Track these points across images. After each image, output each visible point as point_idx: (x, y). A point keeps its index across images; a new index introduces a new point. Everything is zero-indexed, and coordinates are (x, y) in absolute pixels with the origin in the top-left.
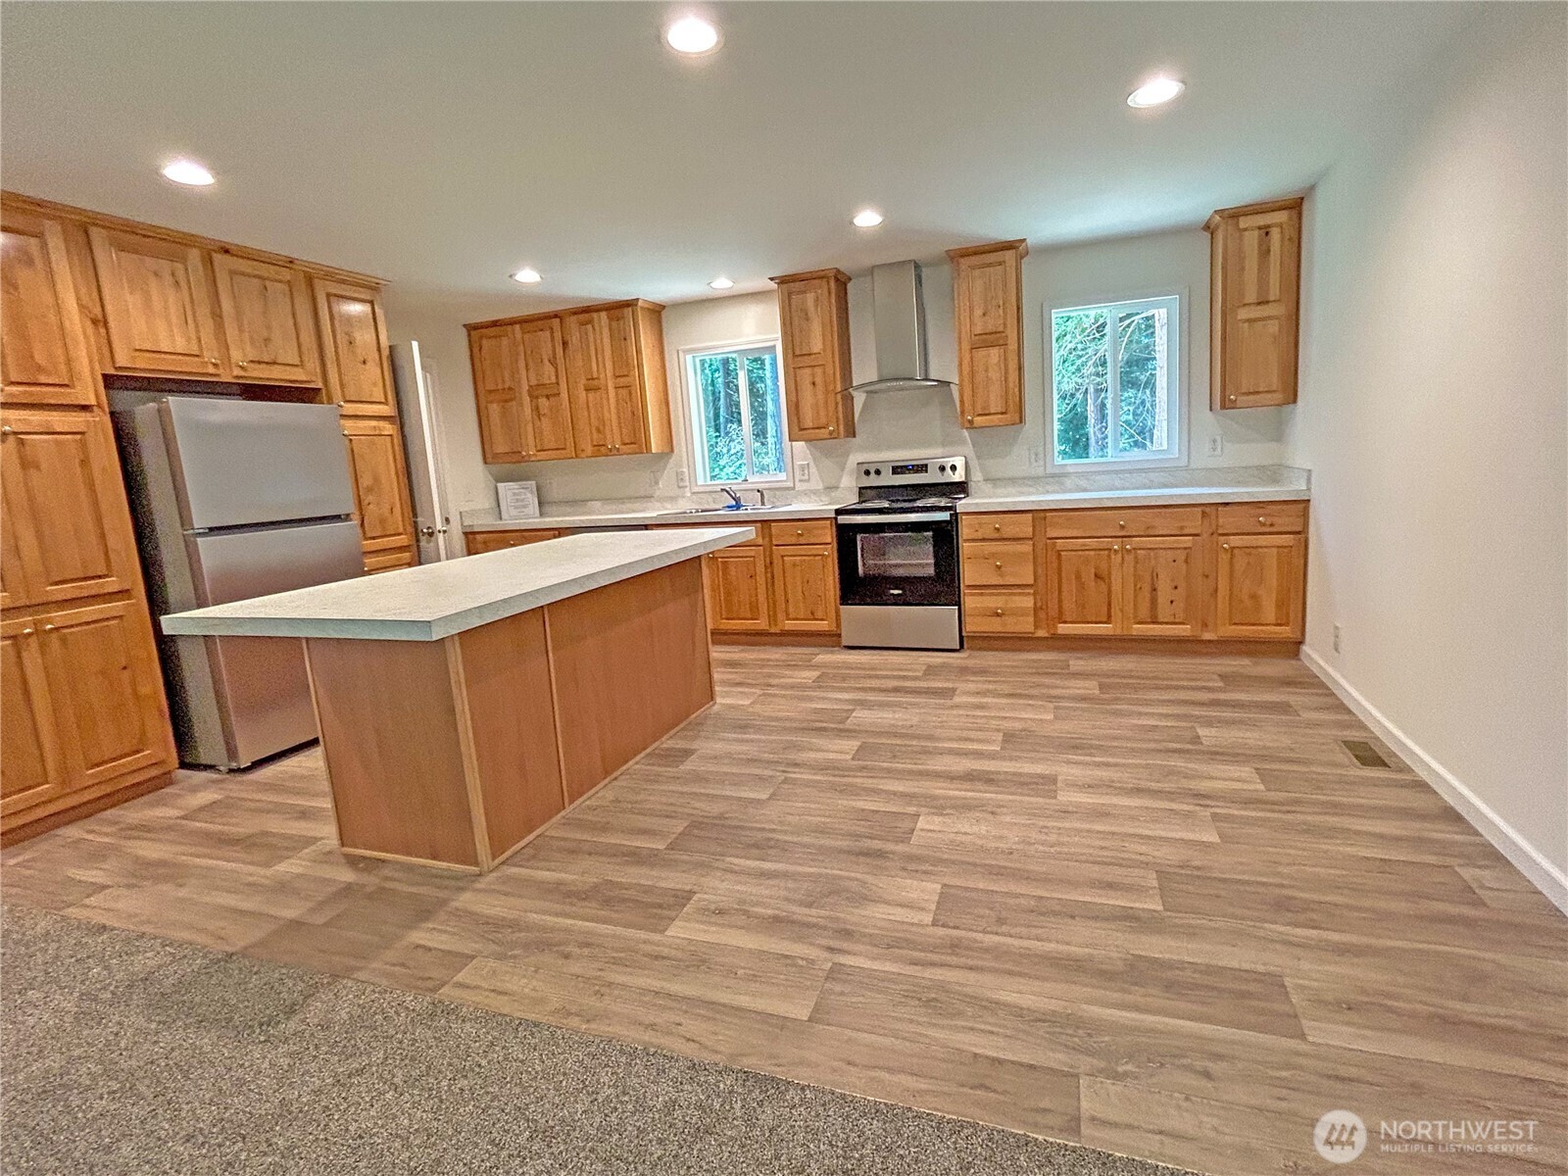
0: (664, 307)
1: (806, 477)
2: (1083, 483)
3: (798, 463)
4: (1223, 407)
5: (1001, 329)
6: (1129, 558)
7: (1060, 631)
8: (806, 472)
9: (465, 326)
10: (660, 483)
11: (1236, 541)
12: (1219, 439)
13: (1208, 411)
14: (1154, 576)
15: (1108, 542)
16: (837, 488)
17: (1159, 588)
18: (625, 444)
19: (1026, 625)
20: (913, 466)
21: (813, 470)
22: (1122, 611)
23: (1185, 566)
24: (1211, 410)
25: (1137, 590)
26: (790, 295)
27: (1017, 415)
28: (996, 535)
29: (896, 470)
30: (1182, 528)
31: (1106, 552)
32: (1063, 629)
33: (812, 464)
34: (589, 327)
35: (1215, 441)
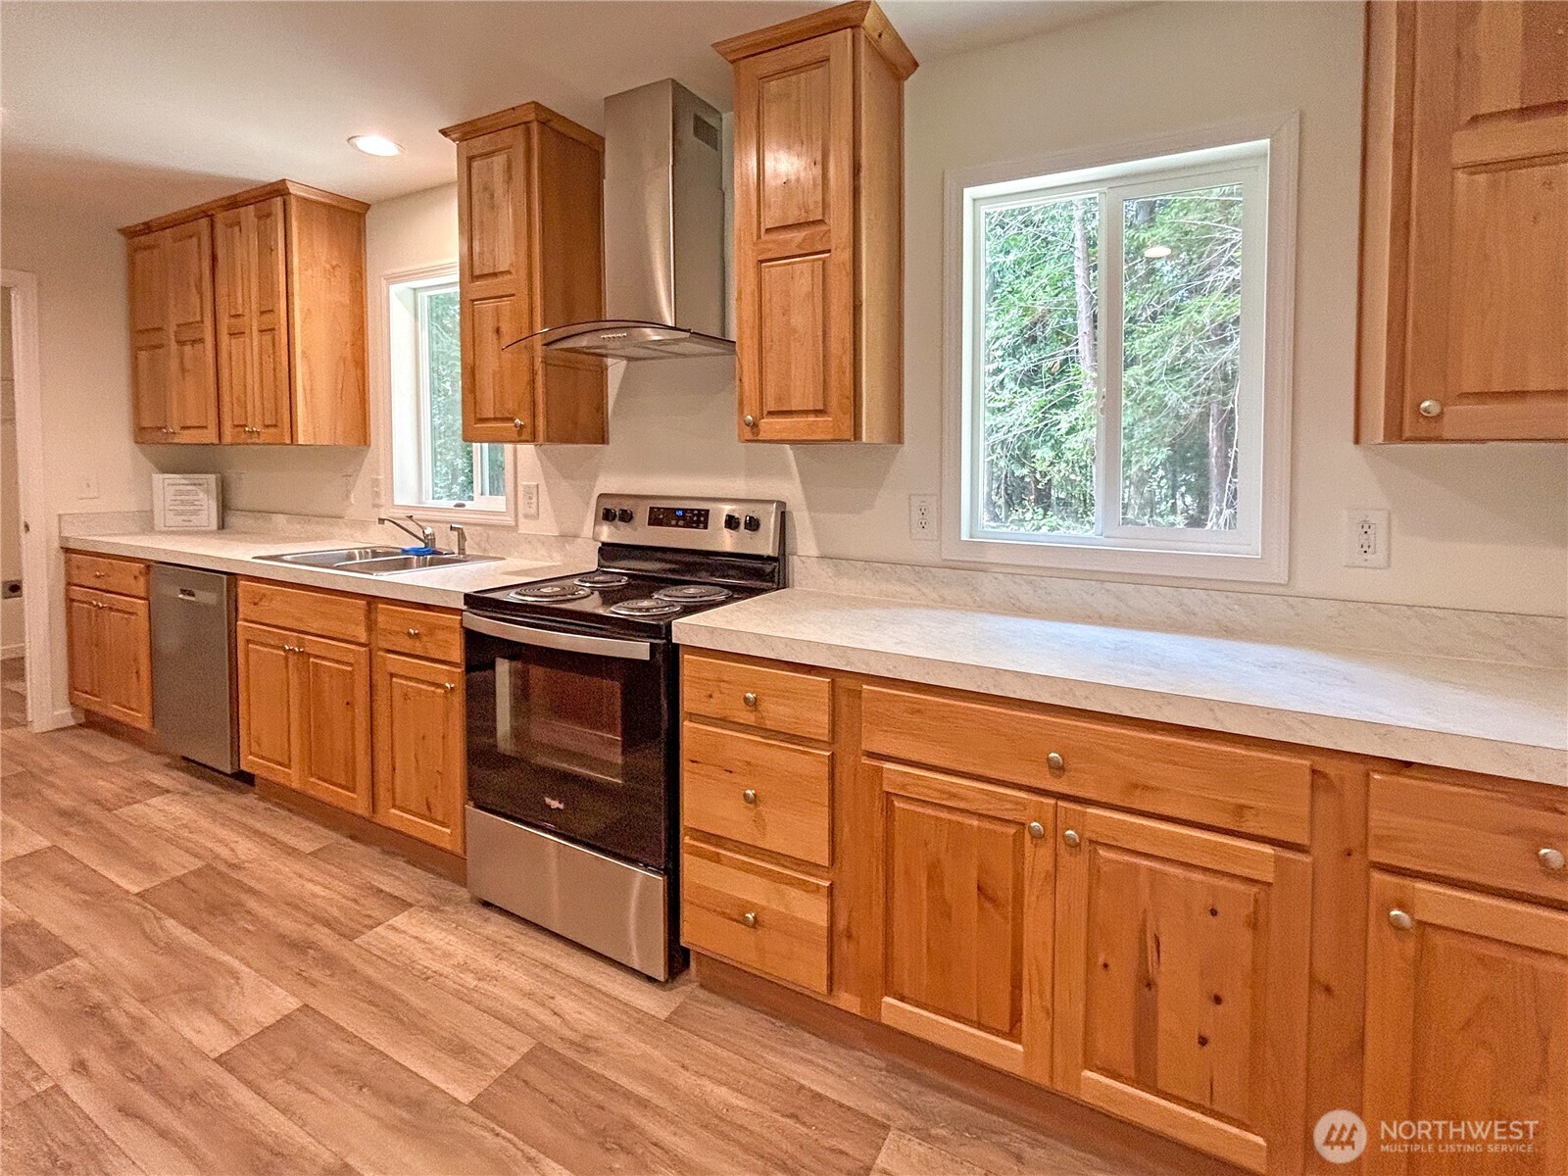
0: (367, 207)
1: (533, 511)
3: (523, 483)
4: (1395, 432)
6: (1075, 867)
7: (887, 1018)
8: (534, 500)
9: (122, 231)
10: (353, 496)
11: (1435, 902)
12: (1378, 519)
13: (1351, 443)
14: (1148, 945)
15: (1017, 802)
16: (576, 536)
17: (1162, 982)
18: (268, 426)
19: (809, 972)
20: (685, 511)
21: (544, 497)
22: (1051, 1013)
23: (1247, 936)
24: (1357, 441)
25: (1095, 967)
26: (471, 159)
27: (848, 422)
28: (749, 718)
29: (657, 517)
30: (1240, 810)
31: (1012, 830)
32: (895, 1011)
33: (543, 488)
34: (237, 229)
35: (1366, 527)
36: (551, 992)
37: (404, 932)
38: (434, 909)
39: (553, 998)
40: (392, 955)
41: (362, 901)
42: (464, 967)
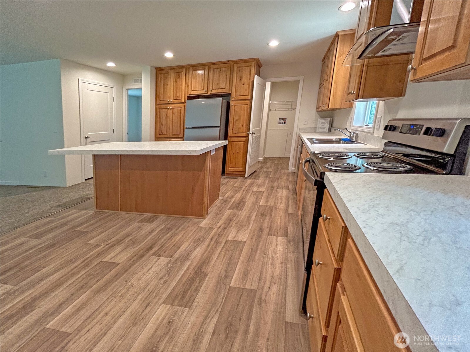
8: (379, 123)
36: (277, 282)
37: (277, 241)
38: (289, 241)
39: (275, 284)
40: (268, 244)
41: (281, 230)
42: (273, 258)
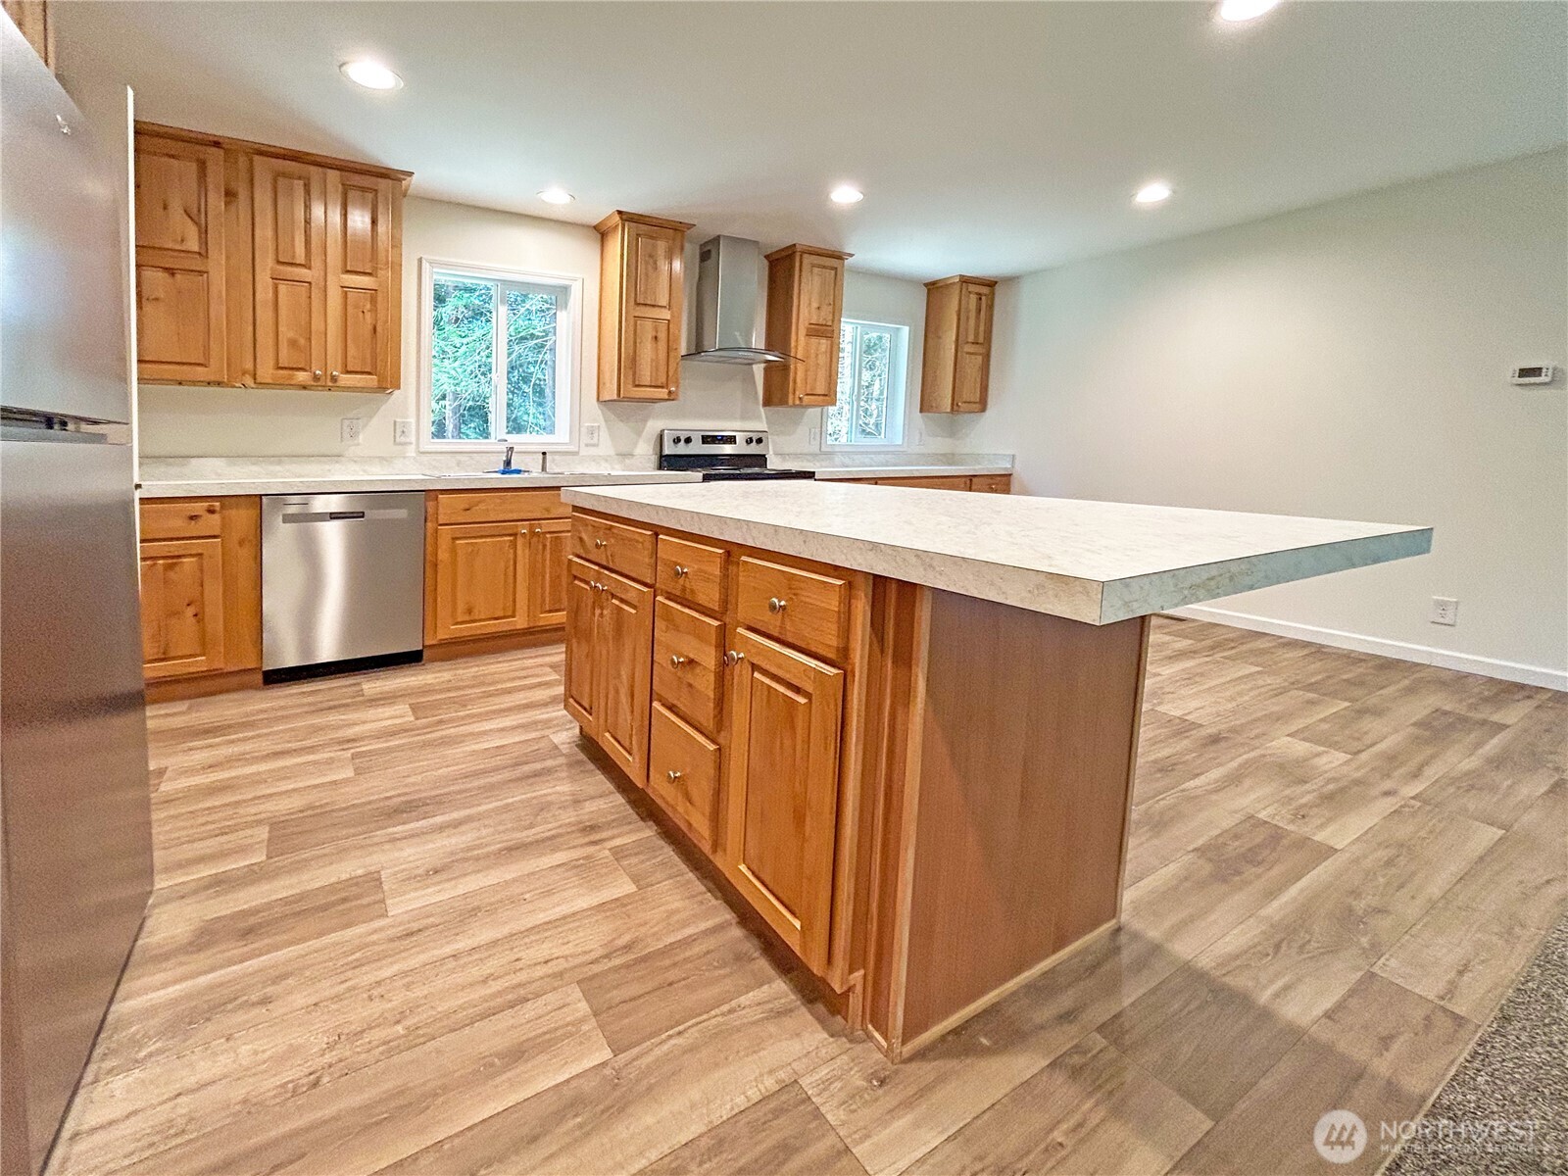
1: (595, 441)
2: (847, 461)
3: (586, 424)
5: (829, 323)
8: (596, 435)
10: (361, 437)
18: (351, 372)
20: (723, 436)
21: (605, 433)
24: (921, 412)
26: (638, 235)
29: (706, 440)
33: (603, 426)
35: (921, 434)
